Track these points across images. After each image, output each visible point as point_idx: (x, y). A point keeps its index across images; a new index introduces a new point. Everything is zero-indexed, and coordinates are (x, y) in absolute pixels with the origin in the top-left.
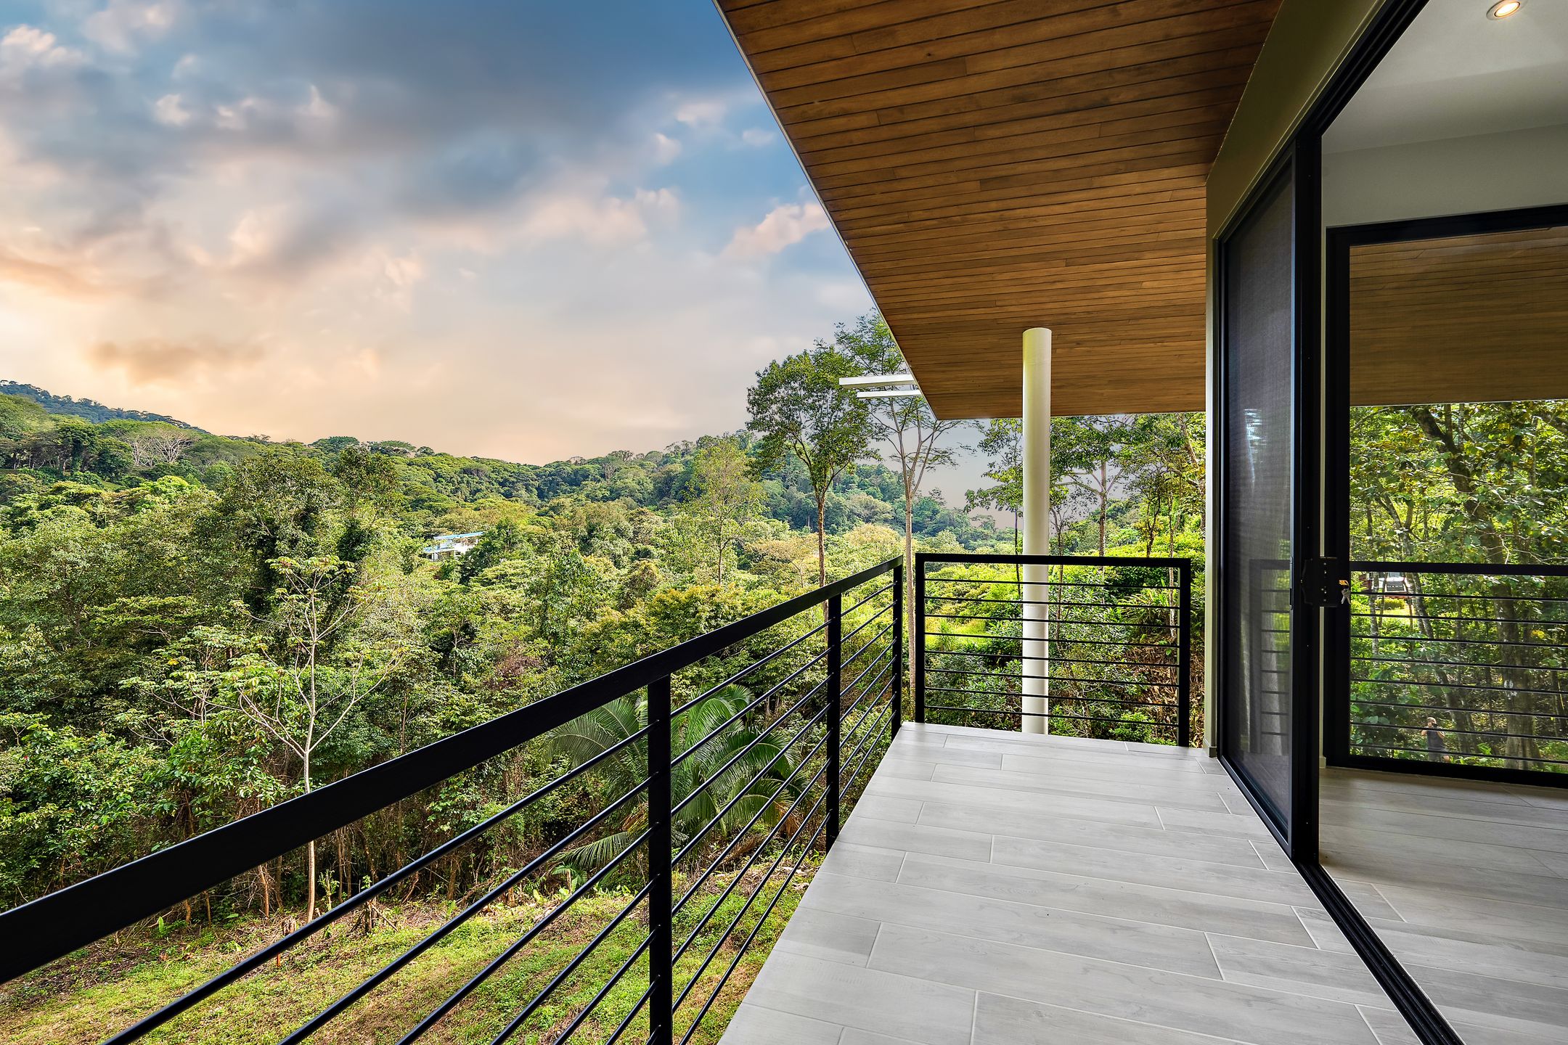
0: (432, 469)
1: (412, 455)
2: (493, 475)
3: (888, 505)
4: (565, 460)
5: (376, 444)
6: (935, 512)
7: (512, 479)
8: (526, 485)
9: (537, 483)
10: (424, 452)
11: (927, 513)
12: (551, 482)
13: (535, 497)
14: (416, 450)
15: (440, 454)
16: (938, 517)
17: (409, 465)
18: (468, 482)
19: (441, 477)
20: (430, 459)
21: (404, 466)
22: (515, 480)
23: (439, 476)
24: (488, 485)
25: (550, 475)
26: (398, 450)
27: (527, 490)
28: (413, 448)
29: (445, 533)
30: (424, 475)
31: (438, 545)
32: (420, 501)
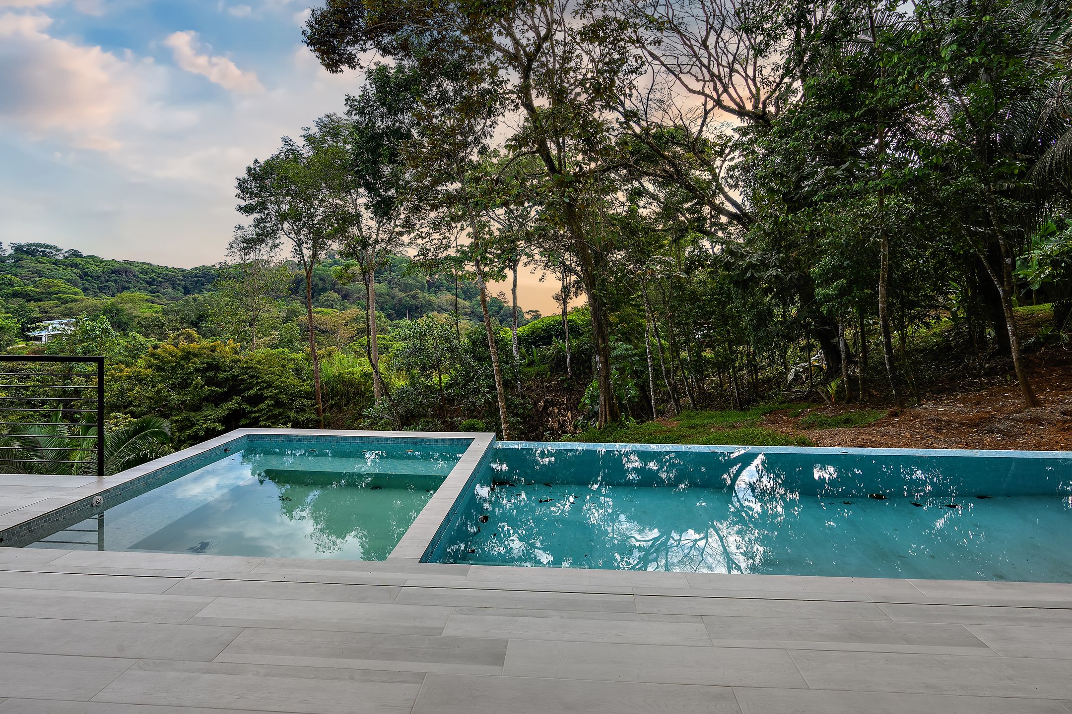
0: (79, 269)
1: (60, 257)
2: (141, 276)
3: (467, 303)
4: (210, 265)
5: (20, 245)
6: (501, 308)
7: (160, 279)
8: (173, 284)
9: (183, 283)
10: (73, 254)
11: (495, 309)
12: (197, 282)
13: (180, 295)
14: (64, 251)
15: (89, 256)
16: (502, 311)
17: (55, 264)
18: (116, 281)
19: (89, 276)
20: (78, 260)
21: (50, 266)
22: (163, 280)
23: (86, 275)
24: (136, 284)
25: (196, 276)
26: (44, 251)
27: (174, 288)
28: (60, 250)
29: (59, 318)
30: (69, 272)
31: (46, 328)
32: (50, 294)
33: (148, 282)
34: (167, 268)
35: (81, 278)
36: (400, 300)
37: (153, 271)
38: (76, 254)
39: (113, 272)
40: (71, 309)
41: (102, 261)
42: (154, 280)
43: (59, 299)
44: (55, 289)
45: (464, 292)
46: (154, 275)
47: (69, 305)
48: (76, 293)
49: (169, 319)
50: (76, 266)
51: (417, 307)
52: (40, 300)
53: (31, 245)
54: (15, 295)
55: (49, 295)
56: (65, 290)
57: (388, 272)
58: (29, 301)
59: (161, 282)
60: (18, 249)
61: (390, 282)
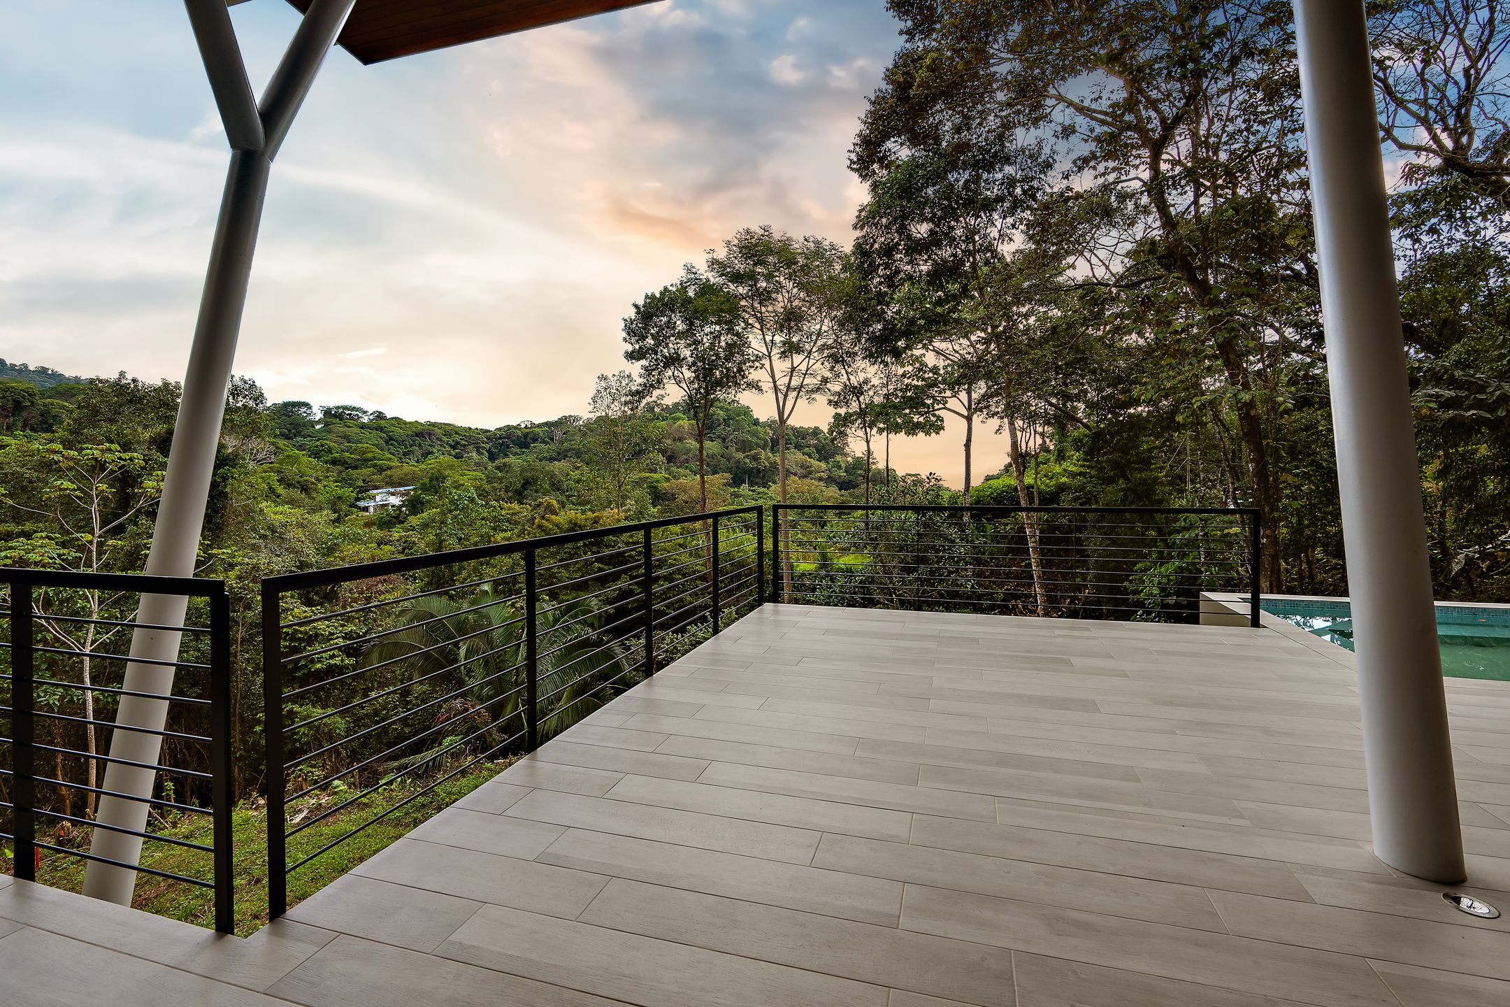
0: (385, 432)
1: (365, 419)
2: (445, 439)
4: (515, 424)
5: (328, 408)
7: (463, 442)
8: (477, 448)
9: (487, 446)
10: (377, 416)
12: (501, 445)
13: (485, 459)
14: (369, 413)
15: (393, 418)
17: (362, 428)
18: (420, 445)
19: (394, 440)
20: (383, 423)
21: (357, 431)
22: (466, 443)
23: (391, 439)
24: (440, 448)
25: (501, 438)
26: (351, 414)
27: (479, 453)
28: (365, 412)
29: (382, 488)
30: (376, 438)
31: (373, 498)
32: (366, 460)
33: (452, 447)
34: (470, 429)
35: (387, 443)
36: (738, 461)
37: (456, 433)
38: (380, 416)
39: (417, 435)
40: (391, 476)
41: (405, 423)
42: (457, 443)
43: (374, 466)
44: (370, 455)
45: (818, 451)
46: (457, 438)
47: (388, 472)
48: (389, 459)
49: (493, 487)
50: (380, 429)
51: (759, 471)
52: (356, 468)
53: (338, 408)
54: (334, 462)
55: (365, 462)
56: (379, 456)
57: (722, 427)
58: (347, 468)
59: (465, 445)
60: (327, 412)
61: (724, 440)
